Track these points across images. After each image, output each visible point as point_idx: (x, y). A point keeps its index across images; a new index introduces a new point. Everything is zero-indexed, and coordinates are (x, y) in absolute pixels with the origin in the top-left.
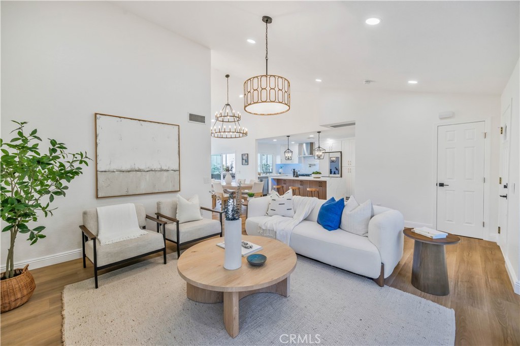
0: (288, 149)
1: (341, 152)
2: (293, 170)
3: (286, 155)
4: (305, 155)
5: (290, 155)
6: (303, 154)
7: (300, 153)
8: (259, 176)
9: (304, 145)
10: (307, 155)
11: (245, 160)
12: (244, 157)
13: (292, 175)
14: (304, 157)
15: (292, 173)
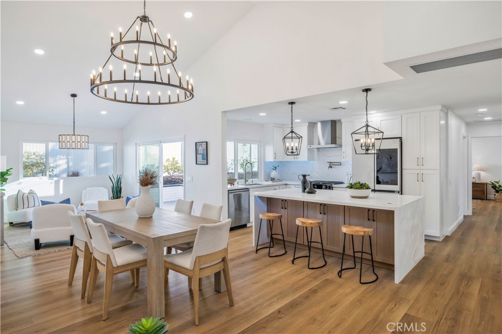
0: (292, 132)
1: (401, 138)
2: (302, 178)
3: (287, 145)
4: (319, 144)
5: (296, 145)
6: (316, 142)
7: (310, 142)
8: (229, 187)
9: (319, 125)
10: (323, 144)
11: (202, 154)
12: (201, 149)
13: (301, 189)
14: (318, 149)
15: (300, 183)
